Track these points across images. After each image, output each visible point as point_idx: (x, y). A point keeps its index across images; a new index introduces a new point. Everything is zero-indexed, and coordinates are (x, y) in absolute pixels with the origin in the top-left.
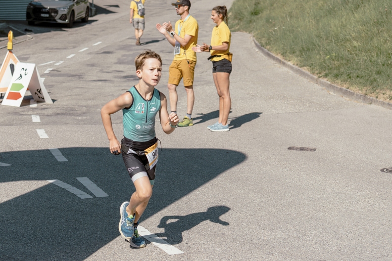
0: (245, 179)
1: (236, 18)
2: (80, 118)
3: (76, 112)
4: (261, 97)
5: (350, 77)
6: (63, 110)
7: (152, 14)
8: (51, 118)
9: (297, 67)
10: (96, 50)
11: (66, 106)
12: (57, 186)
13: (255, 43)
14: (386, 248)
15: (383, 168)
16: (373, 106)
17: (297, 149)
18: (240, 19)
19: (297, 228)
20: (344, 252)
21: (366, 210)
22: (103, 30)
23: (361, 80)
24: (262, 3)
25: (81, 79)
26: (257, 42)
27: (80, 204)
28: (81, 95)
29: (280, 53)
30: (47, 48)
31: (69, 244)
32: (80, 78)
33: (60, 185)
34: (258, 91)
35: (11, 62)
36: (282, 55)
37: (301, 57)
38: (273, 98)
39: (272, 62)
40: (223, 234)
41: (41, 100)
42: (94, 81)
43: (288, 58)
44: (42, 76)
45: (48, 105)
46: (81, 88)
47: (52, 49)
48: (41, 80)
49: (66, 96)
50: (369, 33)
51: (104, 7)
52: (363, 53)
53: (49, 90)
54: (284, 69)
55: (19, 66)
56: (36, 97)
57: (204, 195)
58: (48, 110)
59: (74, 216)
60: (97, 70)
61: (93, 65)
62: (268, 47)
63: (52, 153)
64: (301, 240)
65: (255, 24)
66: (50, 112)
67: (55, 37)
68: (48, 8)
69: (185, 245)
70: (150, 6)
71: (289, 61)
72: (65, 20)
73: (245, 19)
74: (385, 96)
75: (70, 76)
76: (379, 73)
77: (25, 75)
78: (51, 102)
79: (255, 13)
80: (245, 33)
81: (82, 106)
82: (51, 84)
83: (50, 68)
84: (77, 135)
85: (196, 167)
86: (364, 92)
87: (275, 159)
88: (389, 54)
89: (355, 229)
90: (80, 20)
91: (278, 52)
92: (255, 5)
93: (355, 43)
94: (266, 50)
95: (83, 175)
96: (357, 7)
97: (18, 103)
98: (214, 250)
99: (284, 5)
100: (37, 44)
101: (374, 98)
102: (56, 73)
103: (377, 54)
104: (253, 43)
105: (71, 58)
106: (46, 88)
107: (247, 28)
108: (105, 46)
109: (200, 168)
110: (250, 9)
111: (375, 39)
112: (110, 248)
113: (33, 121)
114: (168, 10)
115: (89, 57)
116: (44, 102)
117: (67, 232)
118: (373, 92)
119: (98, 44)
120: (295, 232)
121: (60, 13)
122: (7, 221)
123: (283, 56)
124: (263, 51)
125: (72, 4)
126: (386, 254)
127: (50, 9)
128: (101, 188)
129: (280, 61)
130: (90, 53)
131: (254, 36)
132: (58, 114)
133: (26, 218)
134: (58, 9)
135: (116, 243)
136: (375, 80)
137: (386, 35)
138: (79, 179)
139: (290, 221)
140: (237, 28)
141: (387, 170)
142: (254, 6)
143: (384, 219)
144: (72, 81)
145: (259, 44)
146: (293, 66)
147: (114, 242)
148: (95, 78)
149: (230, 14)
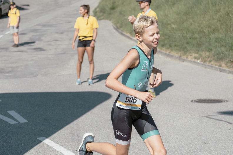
1: (101, 11)
3: (5, 71)
5: (171, 46)
14: (196, 147)
15: (192, 99)
16: (185, 63)
18: (104, 12)
20: (171, 150)
21: (183, 125)
23: (178, 48)
24: (117, 3)
25: (8, 51)
26: (114, 26)
27: (10, 127)
28: (8, 60)
32: (6, 50)
36: (130, 33)
39: (124, 38)
42: (15, 51)
43: (134, 36)
46: (8, 56)
50: (181, 20)
51: (20, 6)
52: (178, 32)
54: (132, 42)
57: (86, 119)
59: (7, 134)
62: (121, 29)
65: (113, 15)
73: (107, 12)
74: (192, 57)
76: (188, 43)
79: (113, 8)
80: (107, 21)
81: (9, 67)
84: (6, 85)
86: (179, 55)
88: (193, 32)
89: (177, 137)
91: (127, 32)
92: (113, 3)
93: (173, 26)
94: (120, 31)
95: (11, 109)
96: (174, 4)
99: (130, 4)
101: (185, 58)
103: (186, 32)
104: (112, 27)
107: (108, 18)
108: (22, 30)
109: (83, 103)
110: (110, 6)
111: (185, 23)
112: (30, 153)
118: (185, 55)
123: (131, 35)
124: (118, 32)
126: (196, 151)
128: (23, 117)
129: (129, 38)
131: (112, 23)
135: (34, 150)
136: (186, 48)
137: (191, 21)
138: (9, 112)
140: (102, 17)
141: (194, 101)
143: (194, 130)
144: (2, 52)
145: (116, 27)
147: (32, 150)
149: (98, 9)
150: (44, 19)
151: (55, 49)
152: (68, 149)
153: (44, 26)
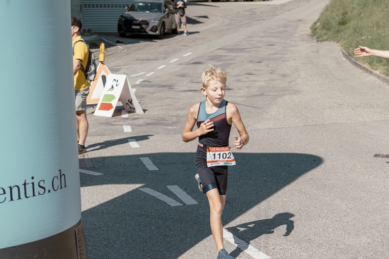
0: (331, 186)
1: (324, 28)
2: (170, 128)
3: (166, 122)
4: (348, 105)
6: (154, 119)
7: (241, 25)
8: (142, 128)
9: (384, 76)
10: (186, 61)
11: (156, 116)
12: (148, 194)
13: (342, 52)
17: (383, 156)
18: (328, 29)
19: (382, 233)
22: (193, 41)
24: (349, 13)
25: (172, 90)
26: (344, 52)
27: (170, 212)
28: (171, 105)
29: (367, 62)
30: (138, 60)
31: (160, 250)
32: (170, 89)
33: (150, 193)
34: (346, 100)
35: (103, 73)
36: (369, 64)
37: (387, 66)
38: (360, 107)
39: (359, 71)
40: (309, 240)
41: (131, 110)
42: (185, 91)
43: (375, 67)
44: (133, 87)
45: (139, 115)
46: (172, 98)
47: (143, 60)
48: (133, 91)
49: (157, 106)
51: (194, 18)
53: (140, 101)
54: (372, 78)
55: (110, 77)
56: (127, 107)
58: (139, 120)
59: (164, 223)
60: (187, 81)
61: (183, 76)
63: (143, 162)
64: (385, 245)
65: (342, 33)
66: (141, 122)
67: (146, 48)
68: (140, 20)
69: (273, 250)
70: (239, 17)
71: (376, 70)
72: (155, 31)
73: (333, 29)
75: (160, 87)
77: (117, 86)
78: (142, 112)
79: (343, 23)
80: (332, 42)
81: (172, 116)
82: (142, 94)
83: (141, 79)
84: (167, 144)
85: (283, 174)
87: (361, 166)
90: (171, 32)
91: (365, 61)
92: (343, 15)
94: (353, 59)
95: (173, 183)
97: (109, 113)
98: (300, 255)
99: (371, 15)
100: (128, 56)
102: (147, 83)
104: (341, 53)
105: (162, 69)
106: (137, 99)
107: (335, 38)
108: (195, 56)
109: (287, 176)
110: (338, 19)
113: (125, 131)
114: (257, 20)
115: (179, 68)
116: (135, 112)
117: (158, 238)
119: (188, 55)
120: (379, 237)
121: (151, 25)
122: (100, 228)
123: (370, 66)
124: (350, 61)
125: (163, 15)
127: (141, 21)
128: (191, 196)
129: (367, 70)
130: (180, 64)
131: (342, 46)
132: (149, 124)
133: (118, 225)
134: (149, 21)
138: (169, 187)
139: (374, 227)
140: (325, 38)
142: (341, 16)
144: (163, 91)
145: (346, 54)
146: (380, 75)
148: (185, 89)
149: (318, 24)
150: (231, 39)
151: (248, 87)
152: (260, 249)
153: (231, 50)
